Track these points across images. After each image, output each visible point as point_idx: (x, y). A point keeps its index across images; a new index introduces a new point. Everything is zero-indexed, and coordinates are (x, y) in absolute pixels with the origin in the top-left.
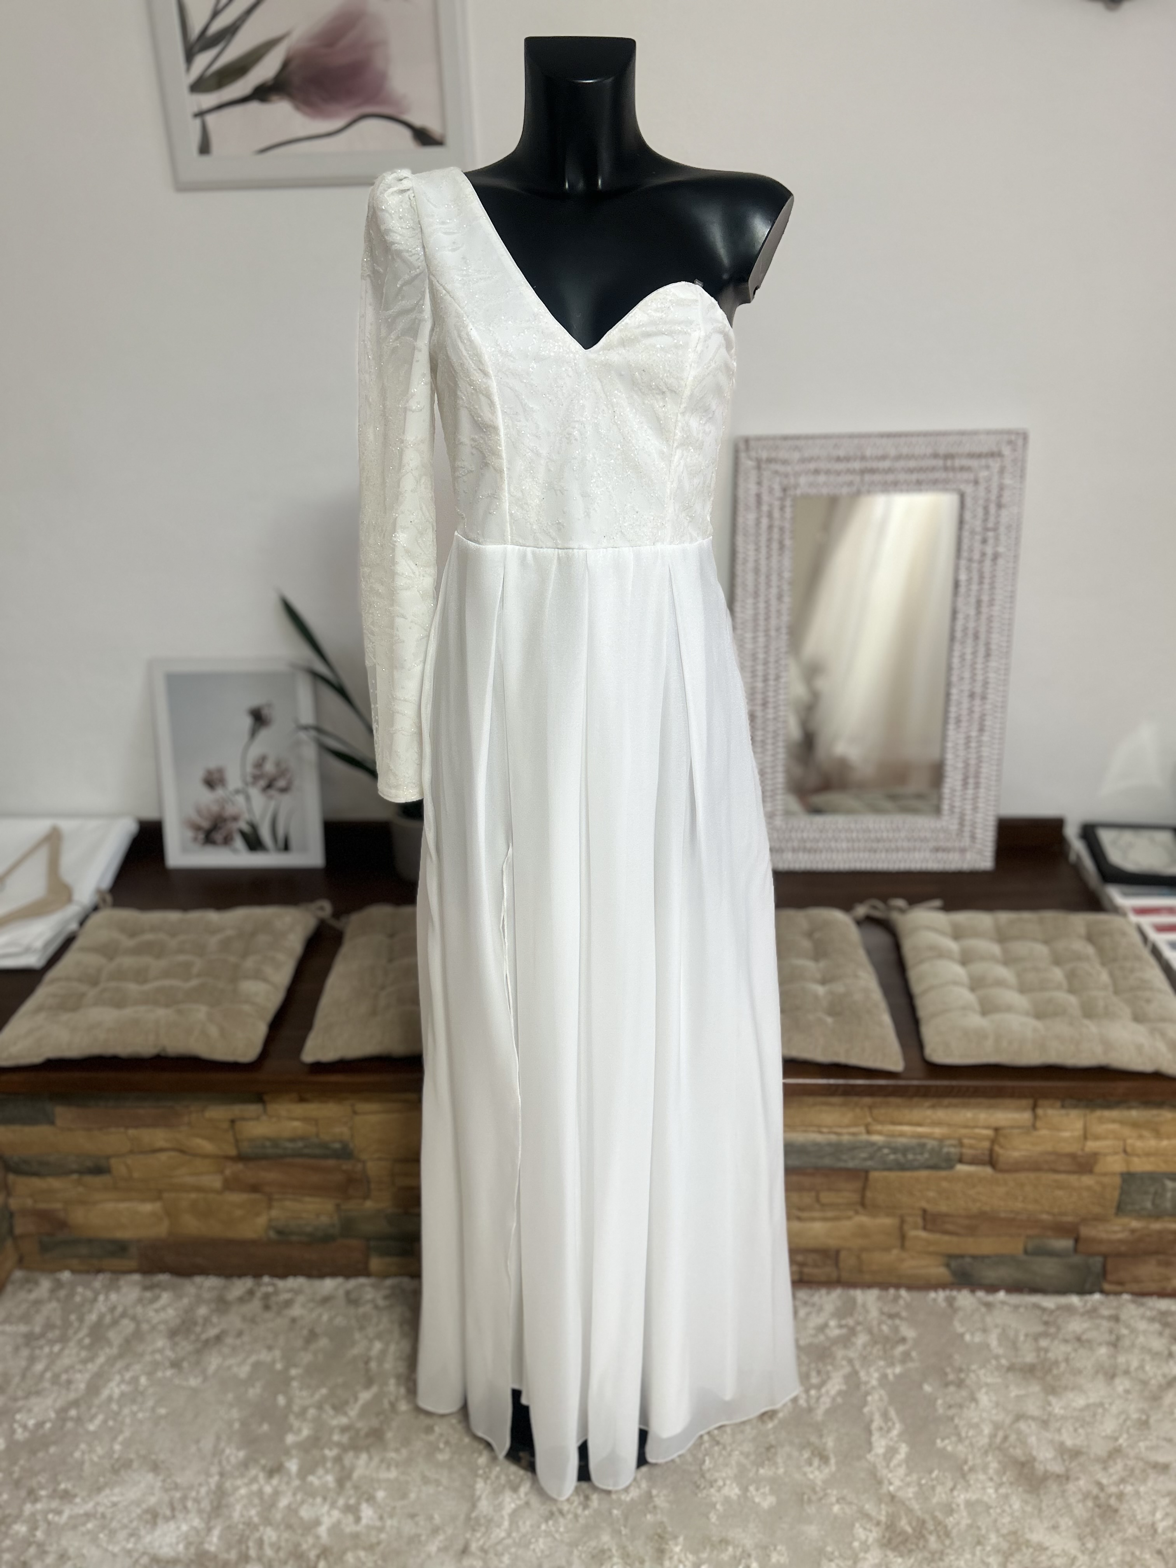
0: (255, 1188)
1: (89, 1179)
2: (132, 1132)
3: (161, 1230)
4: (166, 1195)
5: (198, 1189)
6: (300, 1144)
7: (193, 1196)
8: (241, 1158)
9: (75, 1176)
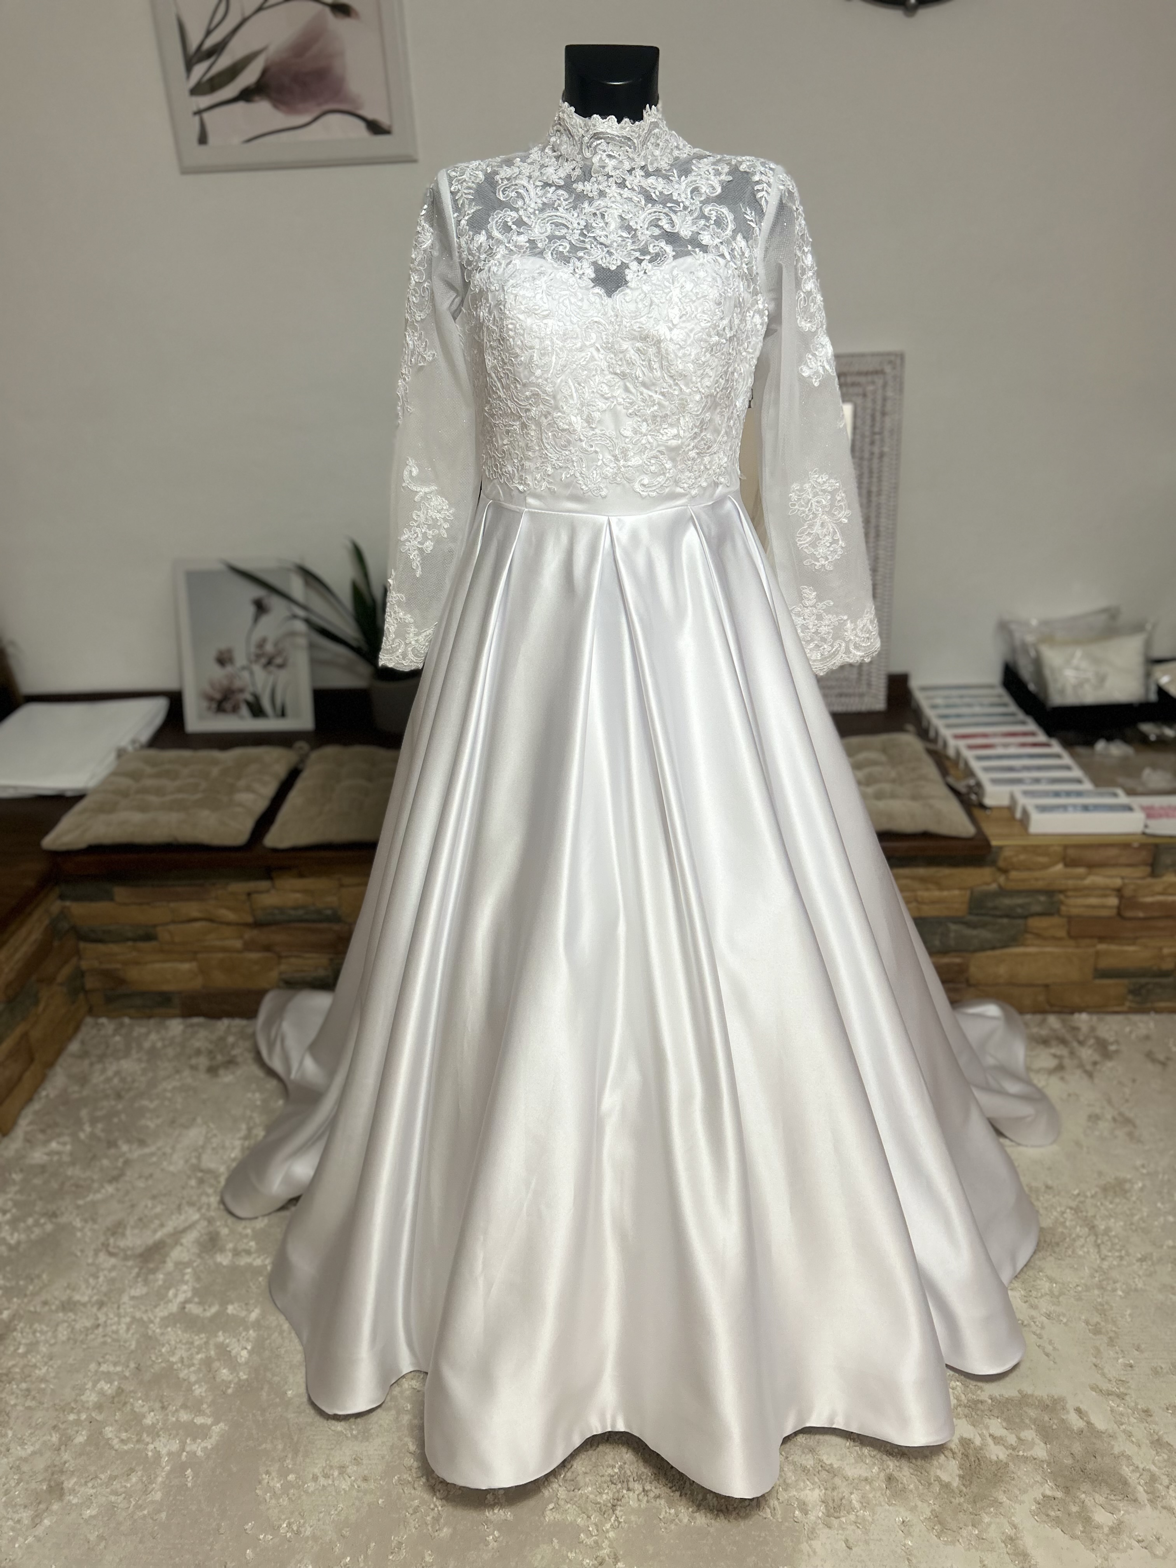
0: (267, 948)
1: (141, 945)
2: (172, 905)
3: (197, 984)
4: (200, 956)
5: (224, 950)
6: (300, 912)
7: (220, 955)
8: (258, 925)
9: (130, 943)
